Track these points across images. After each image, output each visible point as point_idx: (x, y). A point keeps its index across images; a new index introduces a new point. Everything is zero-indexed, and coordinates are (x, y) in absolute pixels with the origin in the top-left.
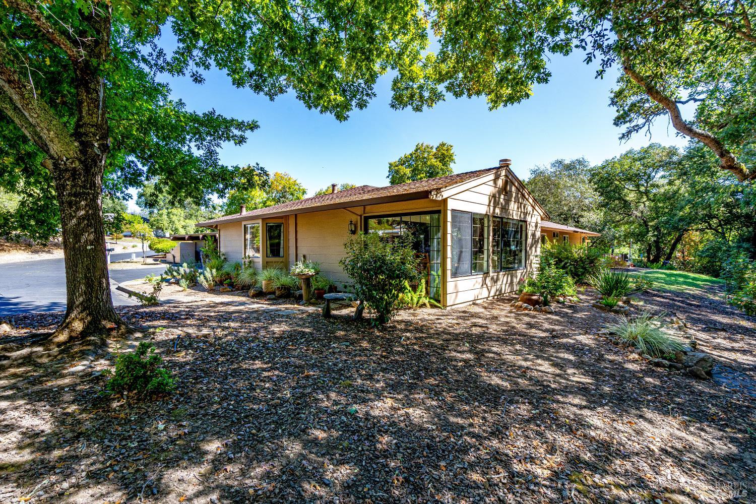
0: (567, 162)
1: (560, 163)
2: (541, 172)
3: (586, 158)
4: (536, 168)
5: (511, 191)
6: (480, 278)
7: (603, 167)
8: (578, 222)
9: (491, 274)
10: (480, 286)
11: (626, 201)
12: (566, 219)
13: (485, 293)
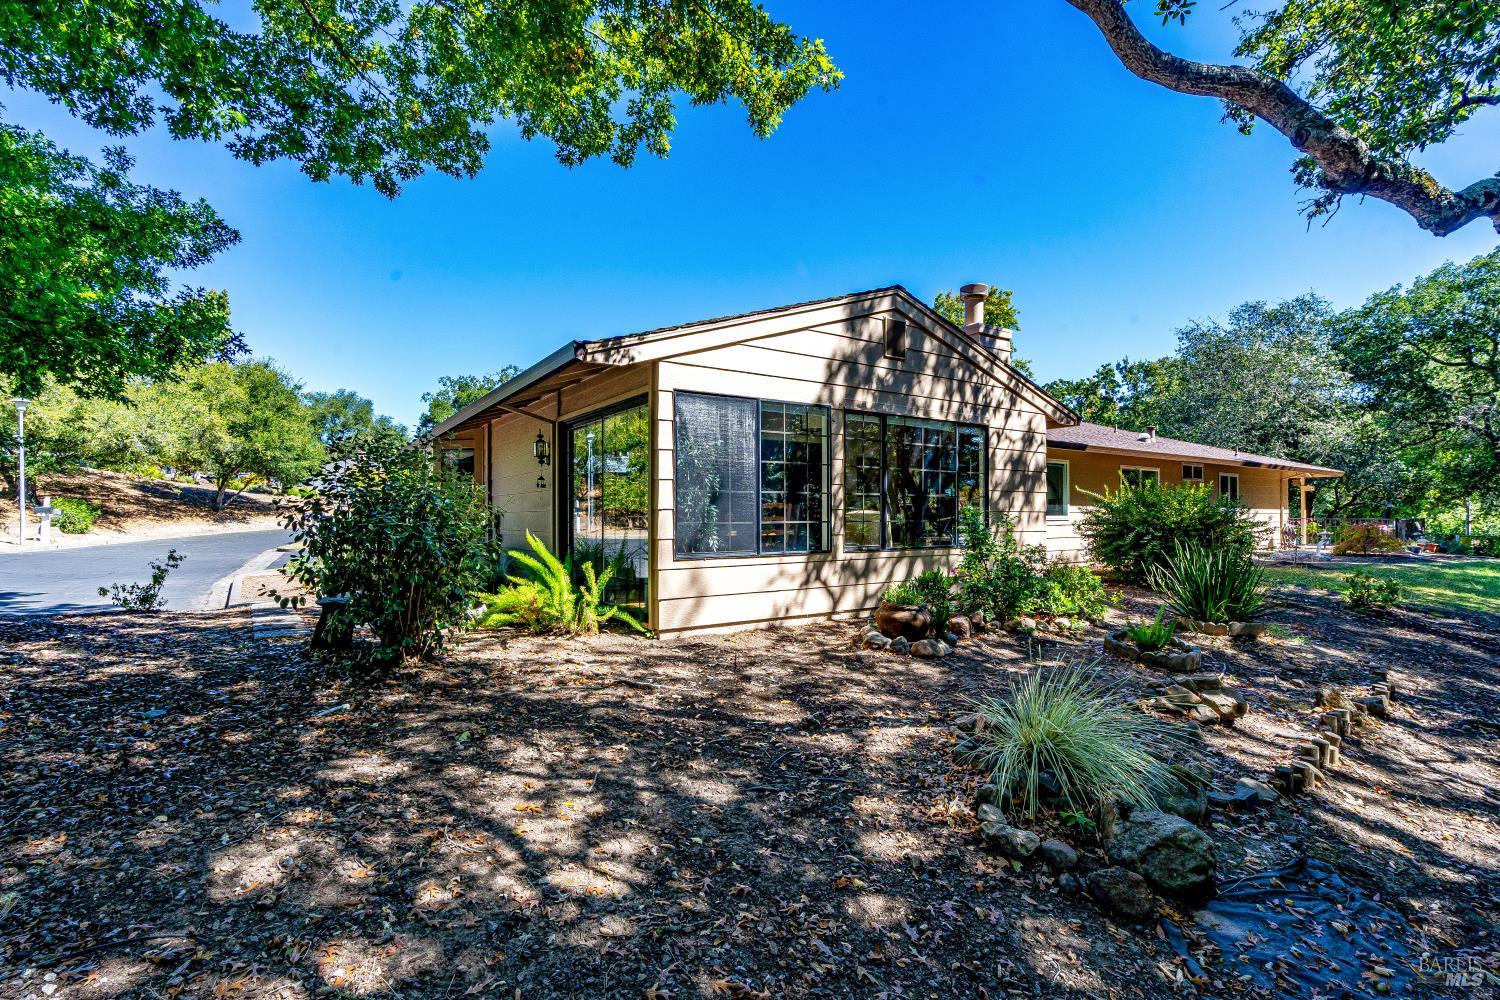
0: (1271, 306)
1: (1254, 309)
2: (1203, 335)
3: (1319, 294)
4: (1192, 325)
5: (917, 350)
6: (796, 564)
7: (1367, 313)
8: (1295, 445)
9: (841, 555)
10: (796, 584)
11: (1432, 391)
12: (1264, 440)
13: (817, 601)
